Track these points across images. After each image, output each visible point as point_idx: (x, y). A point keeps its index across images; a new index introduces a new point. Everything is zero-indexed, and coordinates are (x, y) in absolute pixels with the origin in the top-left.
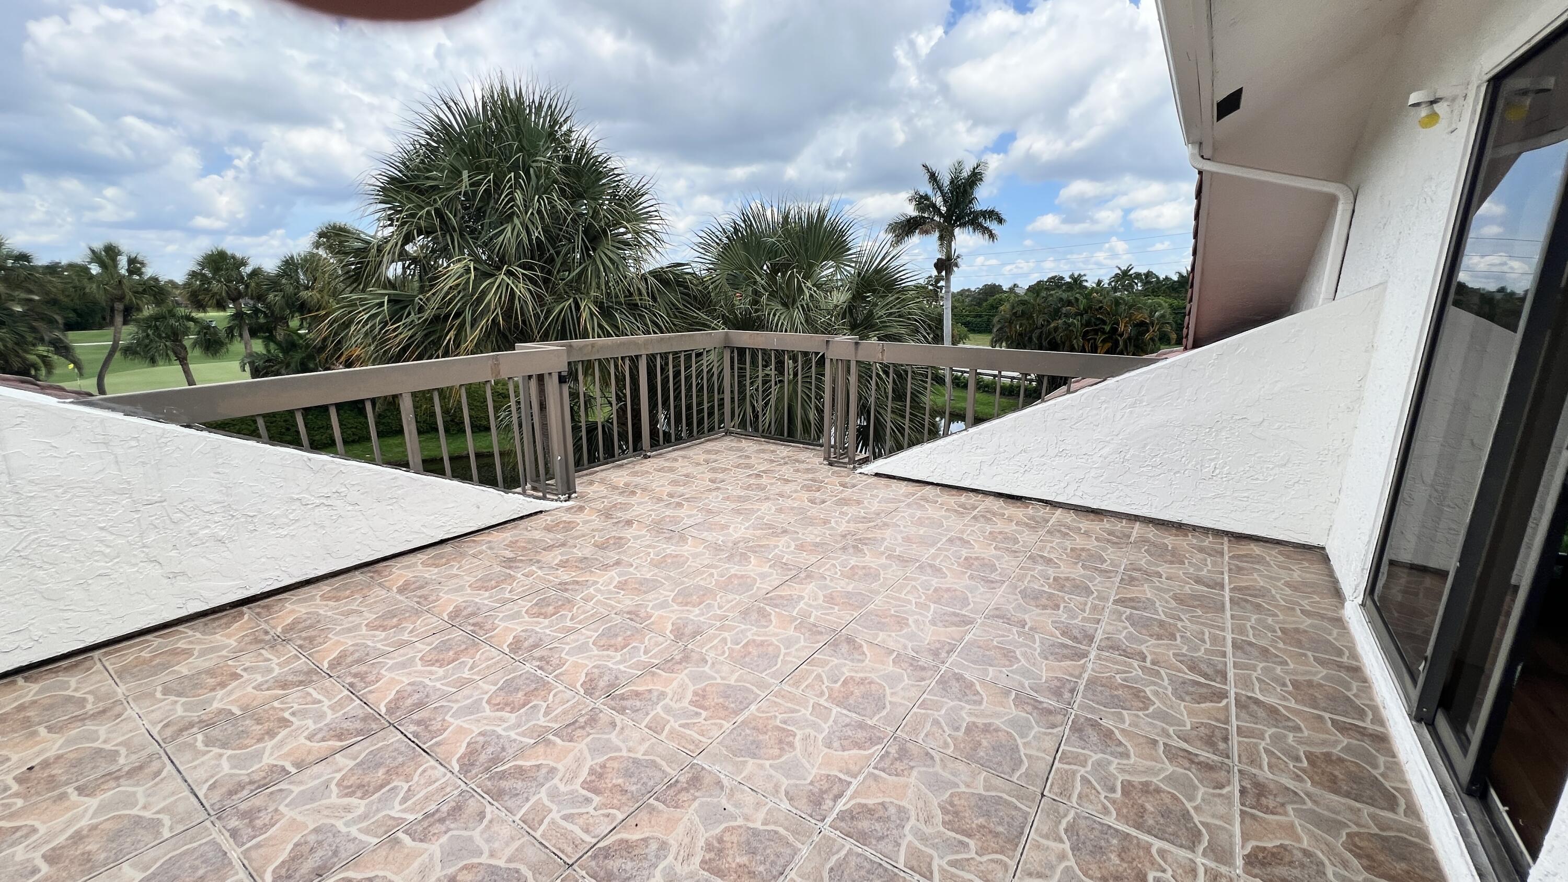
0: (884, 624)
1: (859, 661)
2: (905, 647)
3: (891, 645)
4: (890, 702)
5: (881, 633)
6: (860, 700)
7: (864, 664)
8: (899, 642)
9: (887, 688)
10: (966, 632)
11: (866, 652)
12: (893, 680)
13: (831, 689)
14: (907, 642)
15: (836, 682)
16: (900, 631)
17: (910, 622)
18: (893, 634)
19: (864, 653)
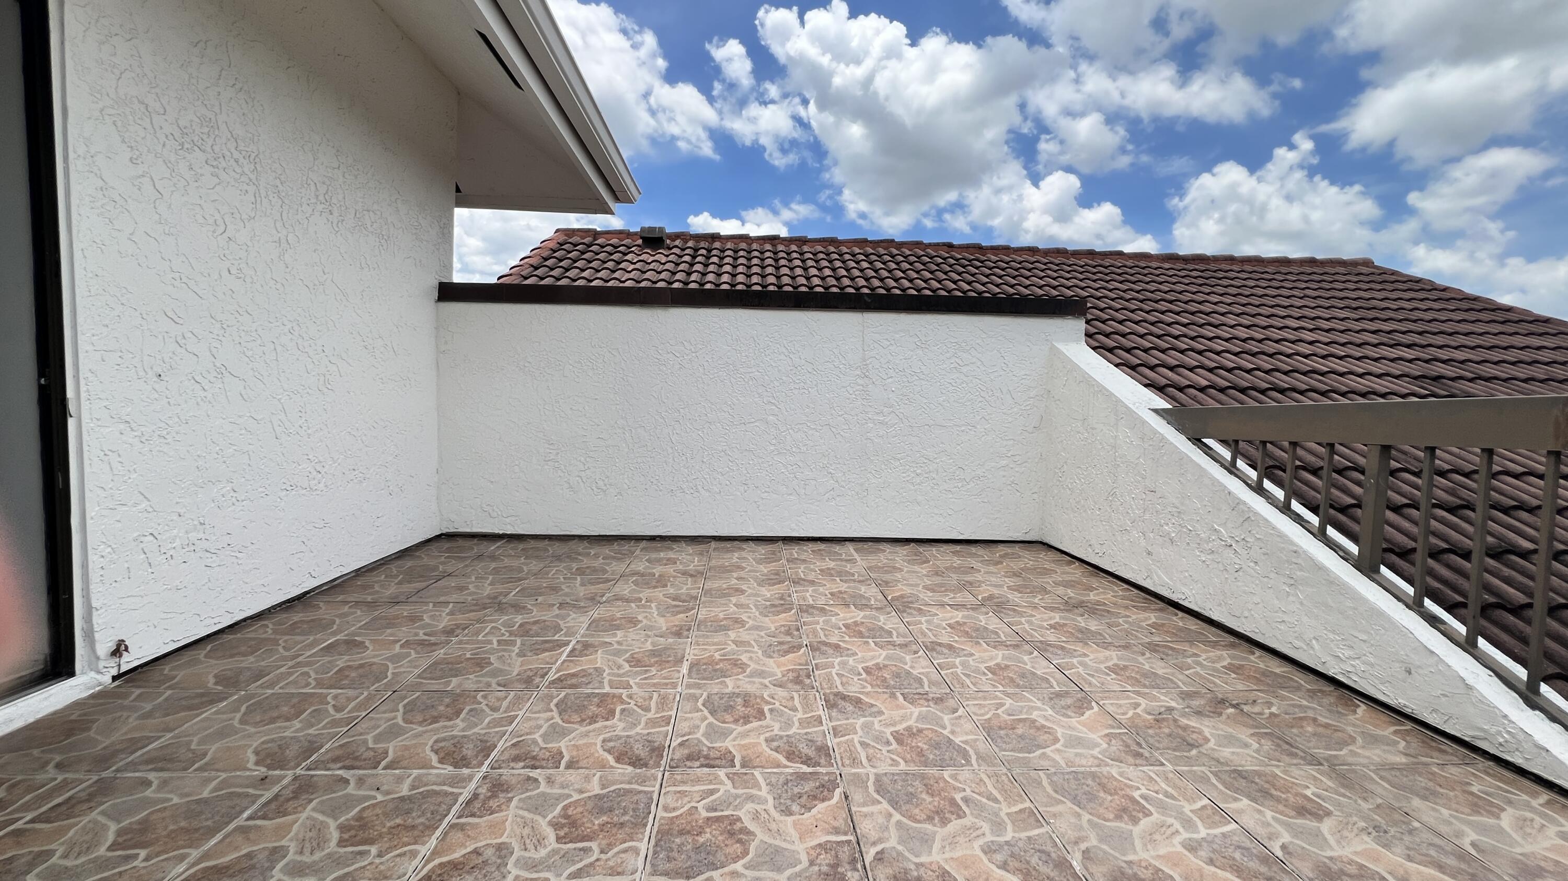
0: (601, 811)
1: (610, 740)
2: (550, 781)
3: (573, 776)
4: (552, 711)
5: (597, 791)
6: (586, 703)
7: (601, 738)
8: (563, 787)
9: (560, 722)
10: (435, 853)
11: (606, 755)
12: (555, 732)
13: (623, 702)
14: (548, 790)
15: (623, 710)
16: (565, 808)
17: (551, 834)
18: (576, 797)
19: (609, 751)
